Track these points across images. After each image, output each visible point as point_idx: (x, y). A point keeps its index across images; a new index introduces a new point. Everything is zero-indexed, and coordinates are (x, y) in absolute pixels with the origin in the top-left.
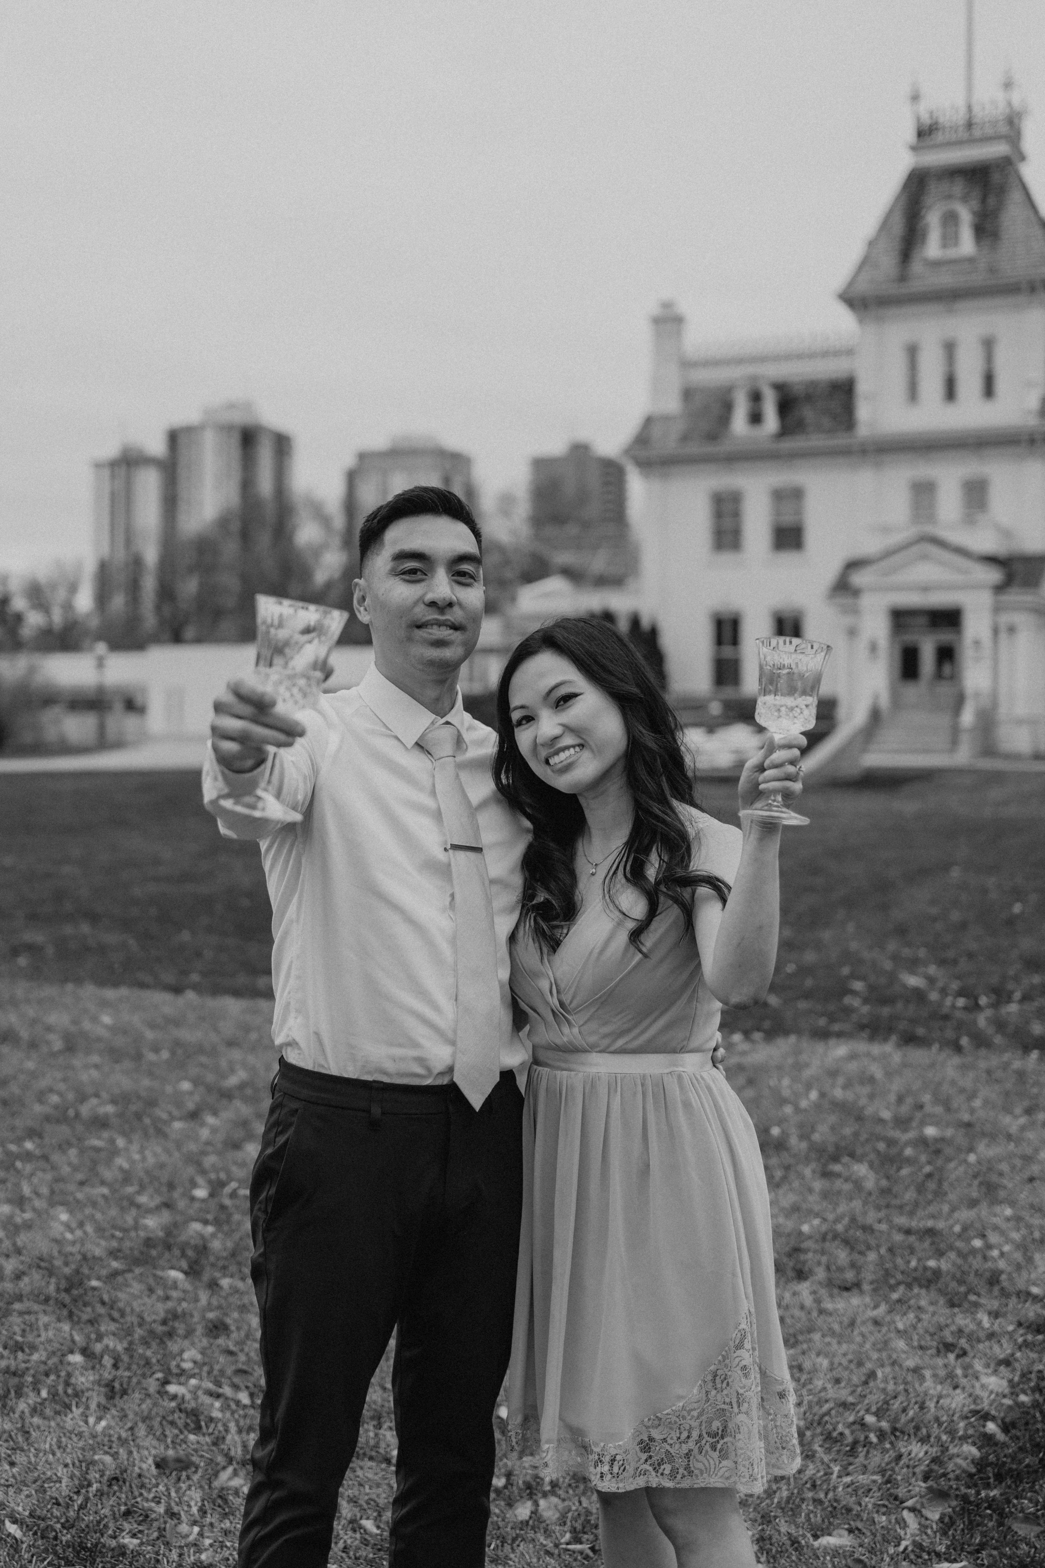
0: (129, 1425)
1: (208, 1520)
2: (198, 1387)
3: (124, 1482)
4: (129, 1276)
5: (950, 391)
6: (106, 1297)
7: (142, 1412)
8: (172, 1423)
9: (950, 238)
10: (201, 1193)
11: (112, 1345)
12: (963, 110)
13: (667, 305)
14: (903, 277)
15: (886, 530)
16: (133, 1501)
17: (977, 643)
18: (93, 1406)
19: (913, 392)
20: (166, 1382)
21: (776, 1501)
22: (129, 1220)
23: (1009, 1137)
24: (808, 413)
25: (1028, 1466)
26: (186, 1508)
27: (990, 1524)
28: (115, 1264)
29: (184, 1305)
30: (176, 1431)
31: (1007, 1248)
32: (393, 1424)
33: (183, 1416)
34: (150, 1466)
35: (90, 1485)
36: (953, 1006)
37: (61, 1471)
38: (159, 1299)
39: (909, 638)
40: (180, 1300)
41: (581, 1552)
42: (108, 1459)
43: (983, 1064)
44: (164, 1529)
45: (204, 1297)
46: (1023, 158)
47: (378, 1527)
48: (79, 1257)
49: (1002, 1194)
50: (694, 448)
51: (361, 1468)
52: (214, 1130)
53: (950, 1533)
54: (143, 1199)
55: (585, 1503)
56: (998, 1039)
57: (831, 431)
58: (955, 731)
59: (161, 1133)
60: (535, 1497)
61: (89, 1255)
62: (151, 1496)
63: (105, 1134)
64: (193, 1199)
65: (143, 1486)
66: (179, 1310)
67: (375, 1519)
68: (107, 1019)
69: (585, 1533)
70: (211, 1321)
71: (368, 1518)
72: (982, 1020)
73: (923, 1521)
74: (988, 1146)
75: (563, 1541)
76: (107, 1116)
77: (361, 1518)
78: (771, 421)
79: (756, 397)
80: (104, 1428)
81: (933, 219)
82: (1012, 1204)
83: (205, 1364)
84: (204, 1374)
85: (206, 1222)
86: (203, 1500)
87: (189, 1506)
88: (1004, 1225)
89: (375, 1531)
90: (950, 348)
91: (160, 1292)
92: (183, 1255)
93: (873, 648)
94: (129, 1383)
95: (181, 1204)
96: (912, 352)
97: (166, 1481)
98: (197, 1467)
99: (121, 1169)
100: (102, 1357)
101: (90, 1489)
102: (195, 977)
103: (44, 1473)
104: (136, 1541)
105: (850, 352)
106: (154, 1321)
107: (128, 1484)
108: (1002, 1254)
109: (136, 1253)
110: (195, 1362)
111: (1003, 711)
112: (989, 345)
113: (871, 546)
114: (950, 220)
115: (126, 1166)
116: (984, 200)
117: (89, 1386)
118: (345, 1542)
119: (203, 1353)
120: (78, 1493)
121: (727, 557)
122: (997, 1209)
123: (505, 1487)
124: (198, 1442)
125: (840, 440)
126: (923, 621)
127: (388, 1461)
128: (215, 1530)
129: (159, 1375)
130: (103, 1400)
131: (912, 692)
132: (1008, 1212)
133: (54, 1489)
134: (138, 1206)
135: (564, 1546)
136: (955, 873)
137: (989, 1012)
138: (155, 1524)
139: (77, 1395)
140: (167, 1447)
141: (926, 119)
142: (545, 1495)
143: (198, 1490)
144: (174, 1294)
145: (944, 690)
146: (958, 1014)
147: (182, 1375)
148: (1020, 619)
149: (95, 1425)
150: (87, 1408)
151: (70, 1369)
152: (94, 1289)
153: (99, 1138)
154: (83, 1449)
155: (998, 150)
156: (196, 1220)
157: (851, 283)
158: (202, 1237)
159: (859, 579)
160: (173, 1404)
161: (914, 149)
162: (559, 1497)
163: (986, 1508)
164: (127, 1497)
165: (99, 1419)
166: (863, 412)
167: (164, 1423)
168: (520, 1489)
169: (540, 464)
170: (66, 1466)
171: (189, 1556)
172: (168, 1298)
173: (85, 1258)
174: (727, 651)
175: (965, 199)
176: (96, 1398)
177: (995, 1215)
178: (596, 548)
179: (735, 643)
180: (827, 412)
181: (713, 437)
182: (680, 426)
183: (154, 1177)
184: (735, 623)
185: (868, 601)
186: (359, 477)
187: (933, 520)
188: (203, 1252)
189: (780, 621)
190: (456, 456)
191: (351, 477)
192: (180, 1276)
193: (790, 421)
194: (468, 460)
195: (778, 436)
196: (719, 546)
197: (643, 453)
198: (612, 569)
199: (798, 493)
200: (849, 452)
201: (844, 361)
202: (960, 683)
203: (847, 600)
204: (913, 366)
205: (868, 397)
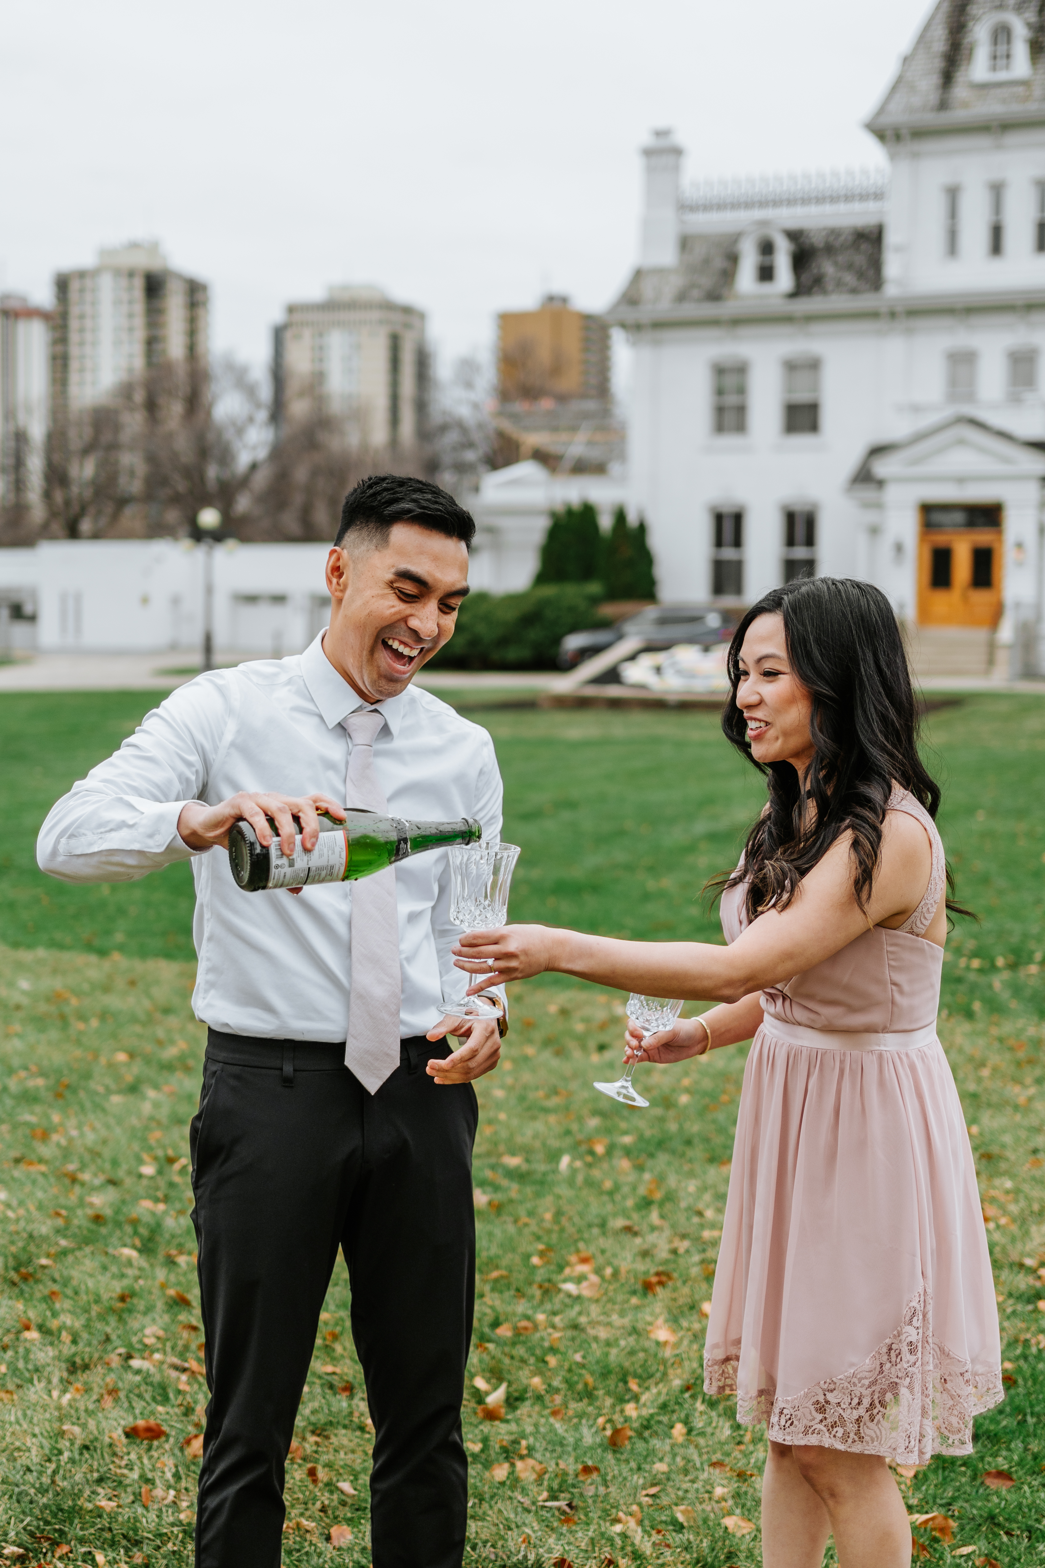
0: (95, 1397)
1: (183, 1484)
2: (162, 1363)
3: (95, 1450)
4: (78, 1254)
5: (996, 246)
6: (57, 1276)
7: (107, 1385)
8: (140, 1396)
9: (999, 57)
10: (148, 1170)
11: (69, 1322)
13: (660, 134)
14: (943, 105)
15: (916, 409)
16: (105, 1469)
17: (1019, 546)
18: (55, 1380)
19: (951, 246)
20: (129, 1357)
21: (752, 1461)
22: (73, 1198)
23: (1016, 1108)
24: (828, 268)
25: (1005, 1427)
26: (160, 1474)
27: (964, 1480)
28: (63, 1243)
29: (141, 1282)
30: (143, 1404)
31: (1003, 1221)
32: (365, 1396)
33: (150, 1388)
34: (120, 1436)
35: (60, 1452)
36: (968, 968)
37: (29, 1441)
38: (114, 1277)
39: (941, 539)
40: (137, 1278)
41: (559, 1509)
42: (77, 1430)
43: (995, 1031)
44: (140, 1494)
45: (161, 1274)
47: (355, 1489)
48: (25, 1235)
49: (1003, 1166)
50: (692, 310)
51: (336, 1435)
52: (156, 1105)
53: (924, 1488)
54: (86, 1176)
55: (562, 1465)
56: (1014, 1004)
57: (854, 291)
58: (992, 647)
59: (99, 1108)
60: (512, 1460)
61: (36, 1234)
62: (123, 1463)
63: (38, 1109)
64: (140, 1176)
65: (115, 1454)
66: (137, 1287)
67: (352, 1482)
68: (24, 984)
69: (562, 1492)
70: (171, 1298)
71: (344, 1481)
72: (998, 982)
73: (898, 1478)
74: (992, 1117)
75: (541, 1498)
76: (37, 1088)
77: (338, 1481)
78: (784, 278)
79: (767, 248)
80: (70, 1400)
81: (979, 33)
82: (1012, 1176)
83: (168, 1340)
84: (168, 1349)
85: (157, 1200)
86: (176, 1466)
87: (163, 1472)
88: (1002, 1198)
89: (352, 1492)
90: (997, 190)
91: (114, 1269)
92: (136, 1233)
93: (899, 548)
94: (91, 1358)
95: (128, 1181)
96: (953, 194)
97: (136, 1448)
98: (167, 1436)
99: (58, 1145)
100: (60, 1333)
101: (61, 1458)
102: (119, 937)
103: (12, 1444)
104: (113, 1504)
105: (878, 196)
106: (111, 1298)
107: (99, 1451)
108: (998, 1227)
109: (85, 1232)
110: (158, 1338)
111: (1043, 628)
112: (1042, 187)
113: (898, 428)
114: (1002, 34)
115: (63, 1142)
116: (1041, 11)
117: (49, 1361)
118: (323, 1503)
119: (165, 1330)
120: (49, 1460)
121: (730, 440)
122: (997, 1182)
123: (482, 1451)
124: (168, 1413)
125: (866, 301)
126: (959, 517)
127: (362, 1428)
128: (191, 1494)
129: (122, 1350)
130: (65, 1375)
131: (942, 601)
132: (1009, 1184)
133: (24, 1458)
134: (83, 1184)
135: (541, 1503)
136: (981, 816)
137: (1006, 975)
138: (129, 1489)
139: (37, 1370)
140: (135, 1418)
142: (522, 1457)
143: (172, 1458)
144: (130, 1272)
145: (981, 597)
146: (972, 977)
147: (146, 1351)
149: (60, 1397)
150: (49, 1382)
151: (28, 1345)
152: (44, 1267)
153: (32, 1113)
154: (50, 1421)
156: (146, 1198)
157: (882, 110)
158: (153, 1214)
159: (882, 468)
160: (138, 1378)
162: (535, 1459)
163: (961, 1466)
164: (99, 1464)
165: (64, 1391)
166: (892, 267)
167: (131, 1396)
168: (497, 1454)
169: (507, 321)
170: (35, 1435)
171: (167, 1516)
172: (123, 1276)
173: (31, 1236)
174: (728, 553)
175: (1017, 10)
176: (57, 1373)
177: (994, 1188)
178: (574, 429)
179: (737, 542)
180: (850, 267)
181: (714, 296)
182: (676, 282)
183: (95, 1154)
184: (738, 518)
185: (893, 494)
186: (288, 335)
187: (970, 397)
188: (156, 1229)
189: (790, 518)
190: (407, 310)
191: (279, 335)
192: (134, 1254)
193: (806, 278)
194: (422, 316)
195: (795, 294)
196: (720, 427)
197: (631, 315)
198: (594, 454)
199: (814, 365)
200: (873, 315)
201: (871, 206)
202: (999, 591)
203: (868, 493)
204: (953, 212)
205: (899, 249)
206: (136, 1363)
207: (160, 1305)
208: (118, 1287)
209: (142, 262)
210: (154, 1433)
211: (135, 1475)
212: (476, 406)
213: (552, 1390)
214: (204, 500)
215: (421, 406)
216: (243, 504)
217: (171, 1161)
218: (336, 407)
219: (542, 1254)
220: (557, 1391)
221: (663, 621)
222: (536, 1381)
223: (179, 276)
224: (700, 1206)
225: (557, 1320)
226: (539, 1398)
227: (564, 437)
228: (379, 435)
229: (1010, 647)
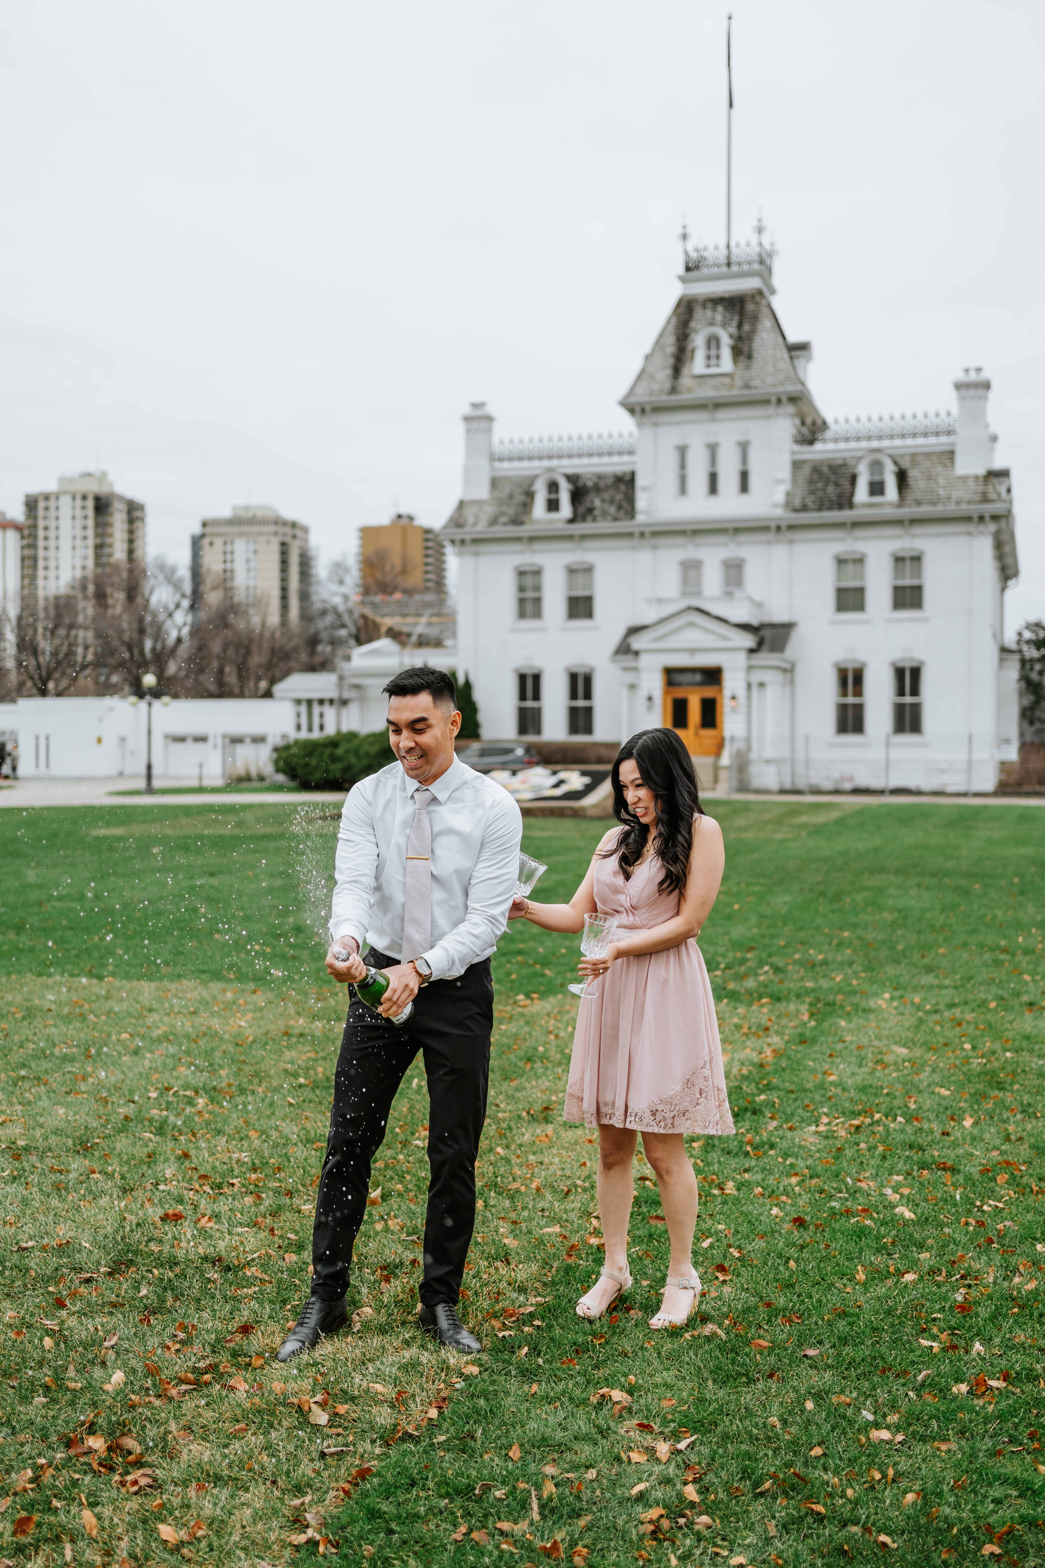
0: (140, 1203)
2: (178, 1185)
3: (145, 1226)
4: (117, 1136)
5: (713, 488)
6: (106, 1147)
7: (146, 1197)
9: (712, 358)
11: (118, 1169)
12: (723, 252)
13: (477, 406)
14: (674, 390)
15: (660, 601)
16: (152, 1234)
17: (734, 697)
18: (115, 1196)
19: (683, 488)
20: (158, 1184)
22: (108, 1110)
24: (597, 502)
28: (107, 1131)
29: (159, 1148)
30: (170, 1204)
33: (172, 1198)
34: (158, 1219)
35: (125, 1227)
37: (105, 1223)
38: (142, 1147)
39: (680, 693)
40: (156, 1147)
41: (411, 1240)
42: (132, 1217)
46: (773, 292)
48: (82, 1128)
50: (501, 530)
54: (114, 1099)
55: (413, 1222)
57: (616, 518)
59: (116, 1063)
60: (386, 1221)
61: (89, 1127)
62: (162, 1232)
63: (76, 1064)
64: (149, 1098)
65: (156, 1228)
66: (156, 1151)
67: (294, 1234)
68: (51, 997)
69: (413, 1233)
71: (290, 1233)
75: (401, 1236)
76: (73, 1053)
77: (286, 1234)
78: (566, 509)
79: (554, 487)
80: (125, 1204)
81: (698, 341)
83: (180, 1175)
84: (181, 1179)
86: (193, 1232)
87: (185, 1235)
89: (295, 1238)
90: (713, 449)
91: (141, 1143)
92: (151, 1125)
93: (651, 699)
94: (134, 1185)
95: (142, 1101)
96: (682, 451)
97: (168, 1224)
98: (186, 1218)
99: (93, 1083)
100: (114, 1174)
101: (126, 1229)
102: (110, 969)
104: (159, 1249)
105: (631, 452)
106: (142, 1157)
107: (147, 1227)
109: (120, 1126)
110: (173, 1174)
111: (753, 755)
112: (744, 447)
113: (648, 616)
114: (714, 342)
115: (96, 1082)
116: (740, 326)
117: (109, 1187)
118: (278, 1244)
119: (177, 1170)
120: (119, 1231)
121: (530, 624)
124: (185, 1208)
125: (623, 526)
126: (691, 677)
129: (153, 1181)
130: (120, 1193)
133: (103, 1230)
134: (113, 1103)
138: (167, 1243)
139: (103, 1192)
140: (166, 1211)
141: (694, 255)
142: (391, 1219)
144: (151, 1144)
145: (709, 735)
147: (167, 1181)
148: (768, 677)
149: (119, 1203)
150: (112, 1197)
151: (95, 1180)
152: (97, 1143)
153: (73, 1067)
154: (116, 1214)
155: (752, 284)
157: (631, 392)
159: (637, 643)
160: (164, 1194)
161: (683, 280)
164: (148, 1232)
165: (121, 1201)
166: (642, 502)
167: (162, 1201)
168: (378, 1219)
169: (367, 533)
170: (108, 1220)
172: (147, 1146)
173: (86, 1128)
174: (530, 704)
175: (724, 325)
176: (116, 1193)
178: (419, 615)
179: (537, 697)
180: (612, 502)
181: (516, 521)
182: (489, 511)
183: (117, 1088)
184: (537, 678)
185: (645, 661)
186: (205, 542)
187: (698, 594)
188: (164, 1123)
189: (574, 678)
190: (294, 525)
191: (196, 543)
192: (152, 1136)
193: (582, 509)
194: (305, 530)
195: (572, 521)
196: (522, 614)
197: (458, 534)
198: (433, 632)
199: (589, 570)
200: (630, 535)
201: (626, 458)
202: (722, 730)
203: (627, 661)
204: (683, 465)
205: (645, 489)
206: (162, 1187)
207: (172, 1158)
208: (146, 1151)
209: (93, 487)
210: (178, 1217)
211: (170, 1236)
212: (346, 598)
213: (407, 1190)
214: (144, 665)
215: (305, 596)
216: (172, 668)
217: (168, 1089)
218: (240, 596)
219: (401, 1127)
220: (411, 1191)
221: (483, 753)
222: (399, 1186)
223: (121, 498)
224: (498, 1102)
225: (411, 1159)
226: (400, 1195)
227: (409, 620)
228: (274, 619)
229: (728, 768)
